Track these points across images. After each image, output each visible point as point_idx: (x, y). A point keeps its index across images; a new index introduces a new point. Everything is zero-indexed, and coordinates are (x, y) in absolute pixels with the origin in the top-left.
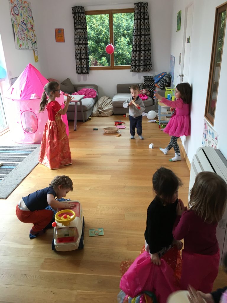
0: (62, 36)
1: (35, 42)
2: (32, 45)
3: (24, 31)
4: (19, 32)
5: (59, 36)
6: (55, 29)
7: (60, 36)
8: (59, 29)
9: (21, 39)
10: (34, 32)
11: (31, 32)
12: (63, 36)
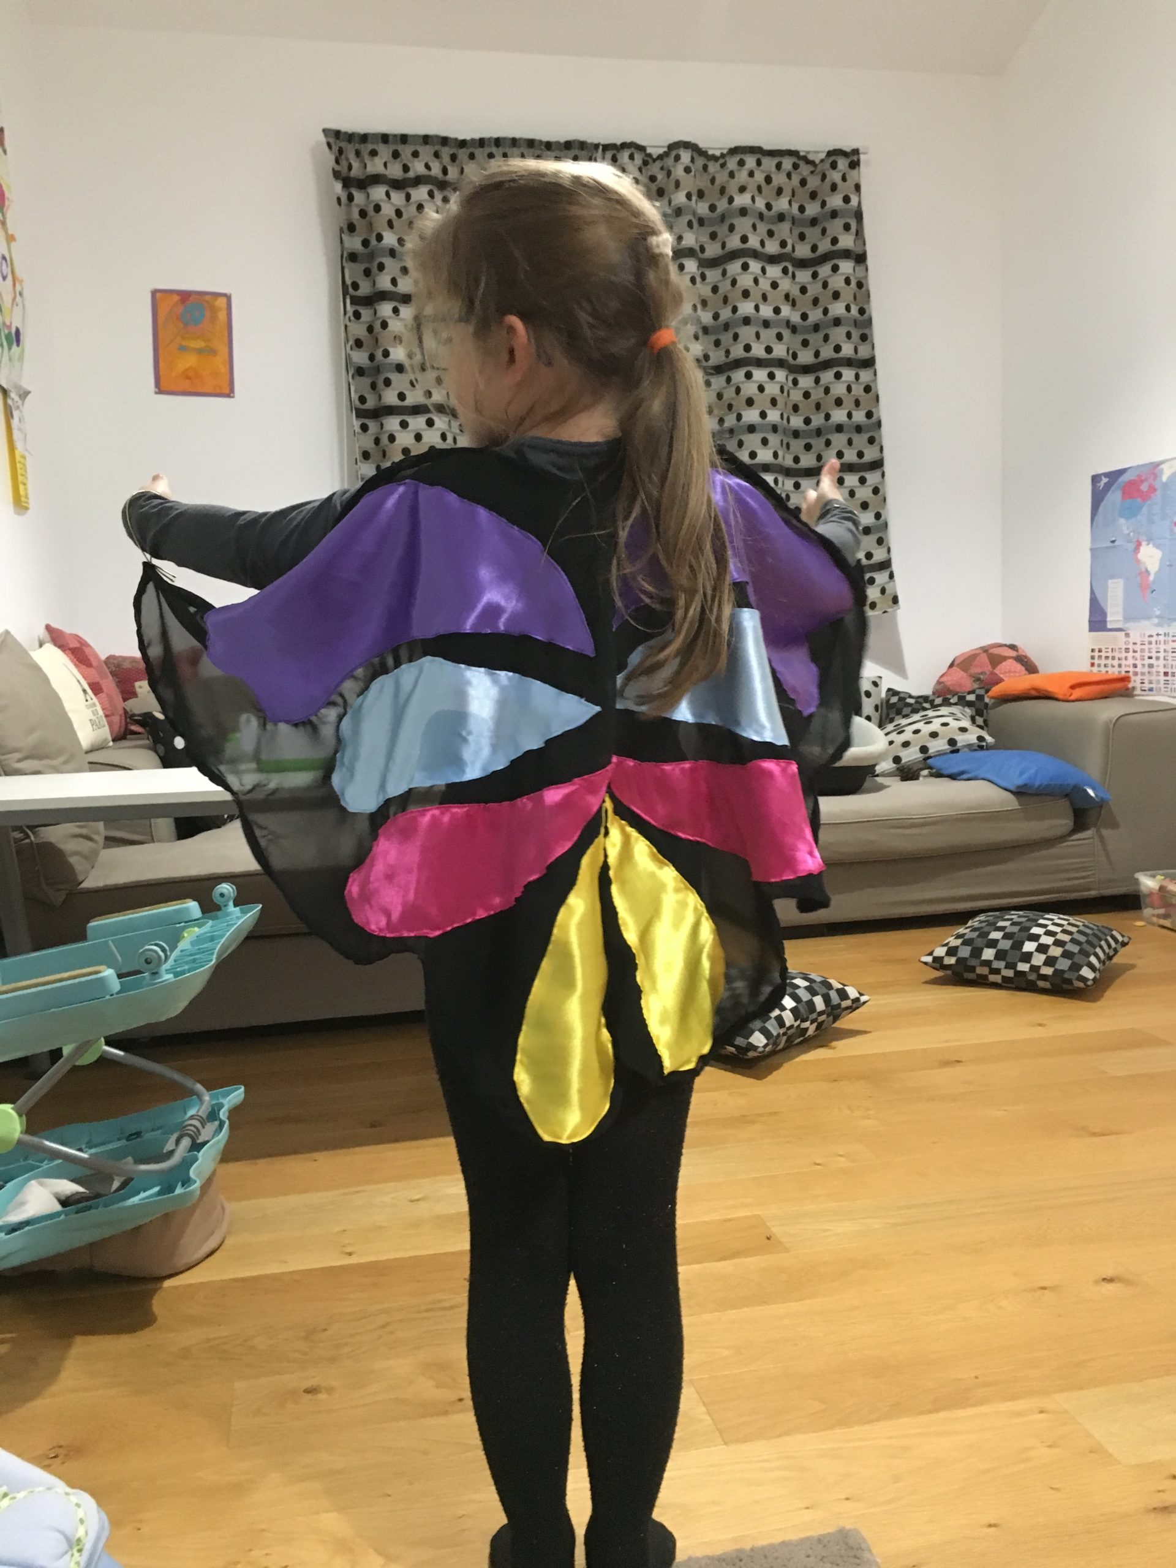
0: (212, 352)
6: (154, 293)
7: (200, 344)
12: (226, 350)
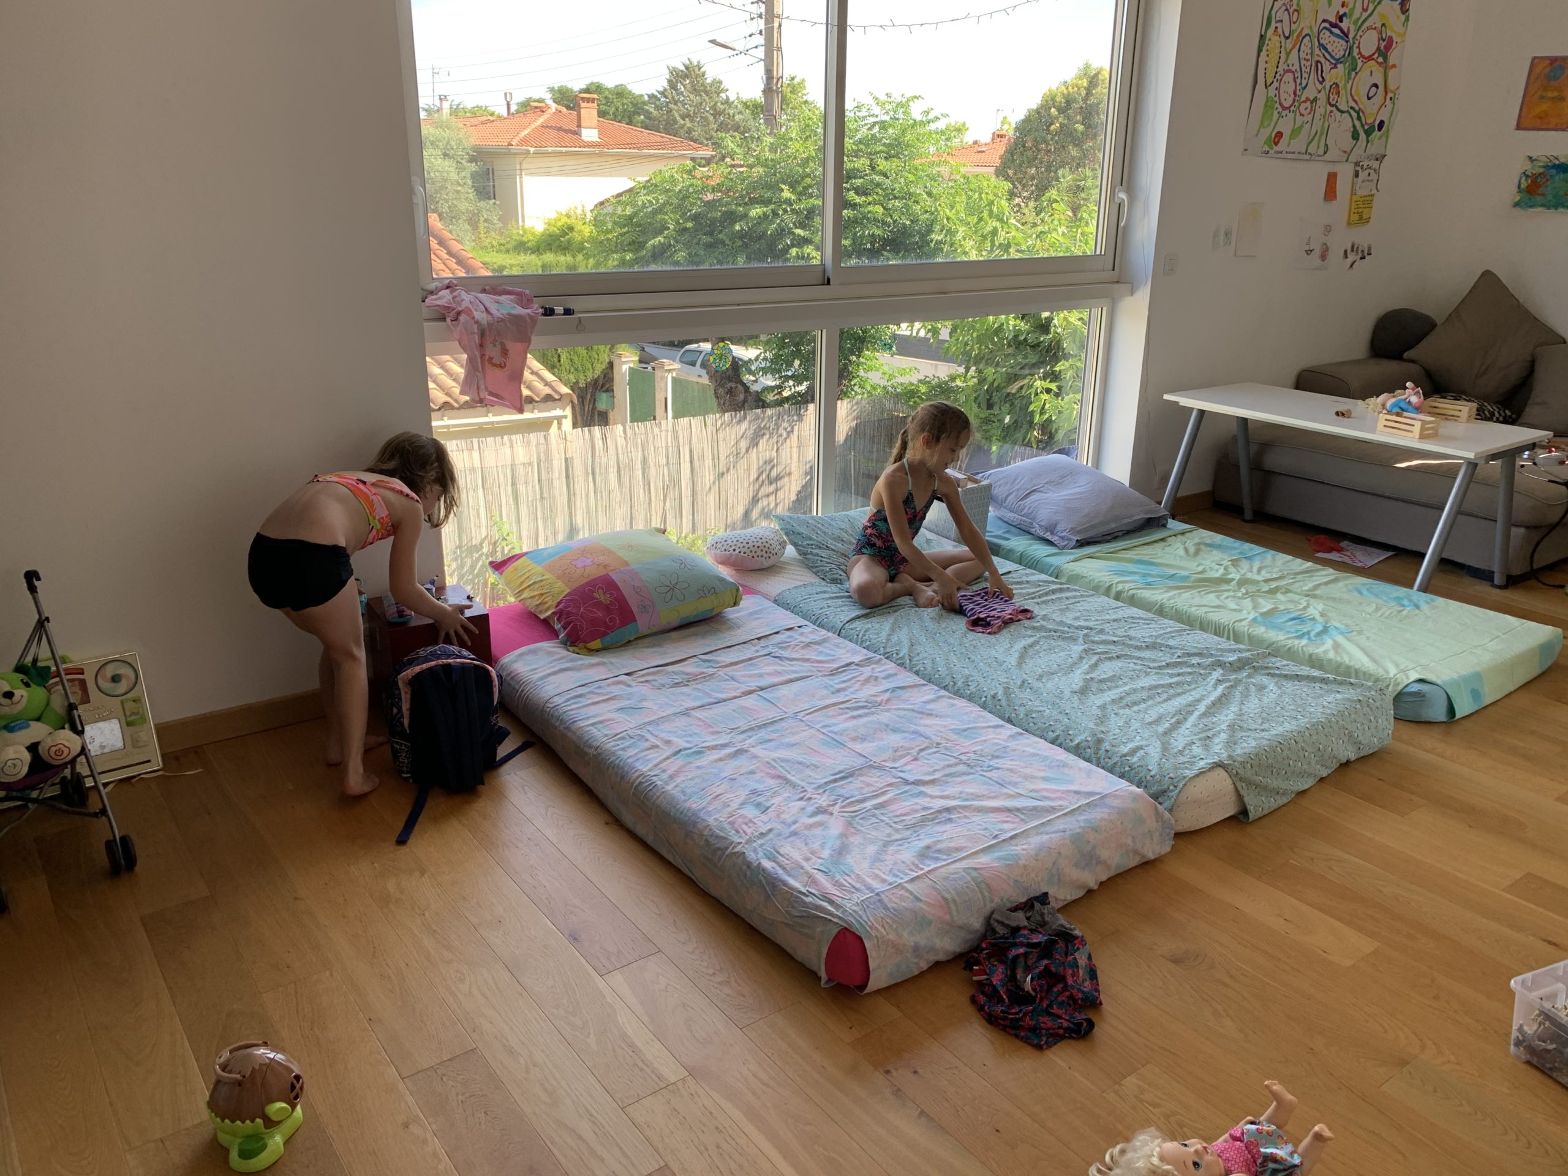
0: (1559, 99)
1: (1382, 123)
2: (1355, 136)
3: (1327, 66)
4: (1289, 71)
5: (1542, 97)
6: (1534, 60)
7: (1554, 94)
8: (1553, 60)
9: (1284, 108)
10: (1392, 73)
11: (1370, 73)
